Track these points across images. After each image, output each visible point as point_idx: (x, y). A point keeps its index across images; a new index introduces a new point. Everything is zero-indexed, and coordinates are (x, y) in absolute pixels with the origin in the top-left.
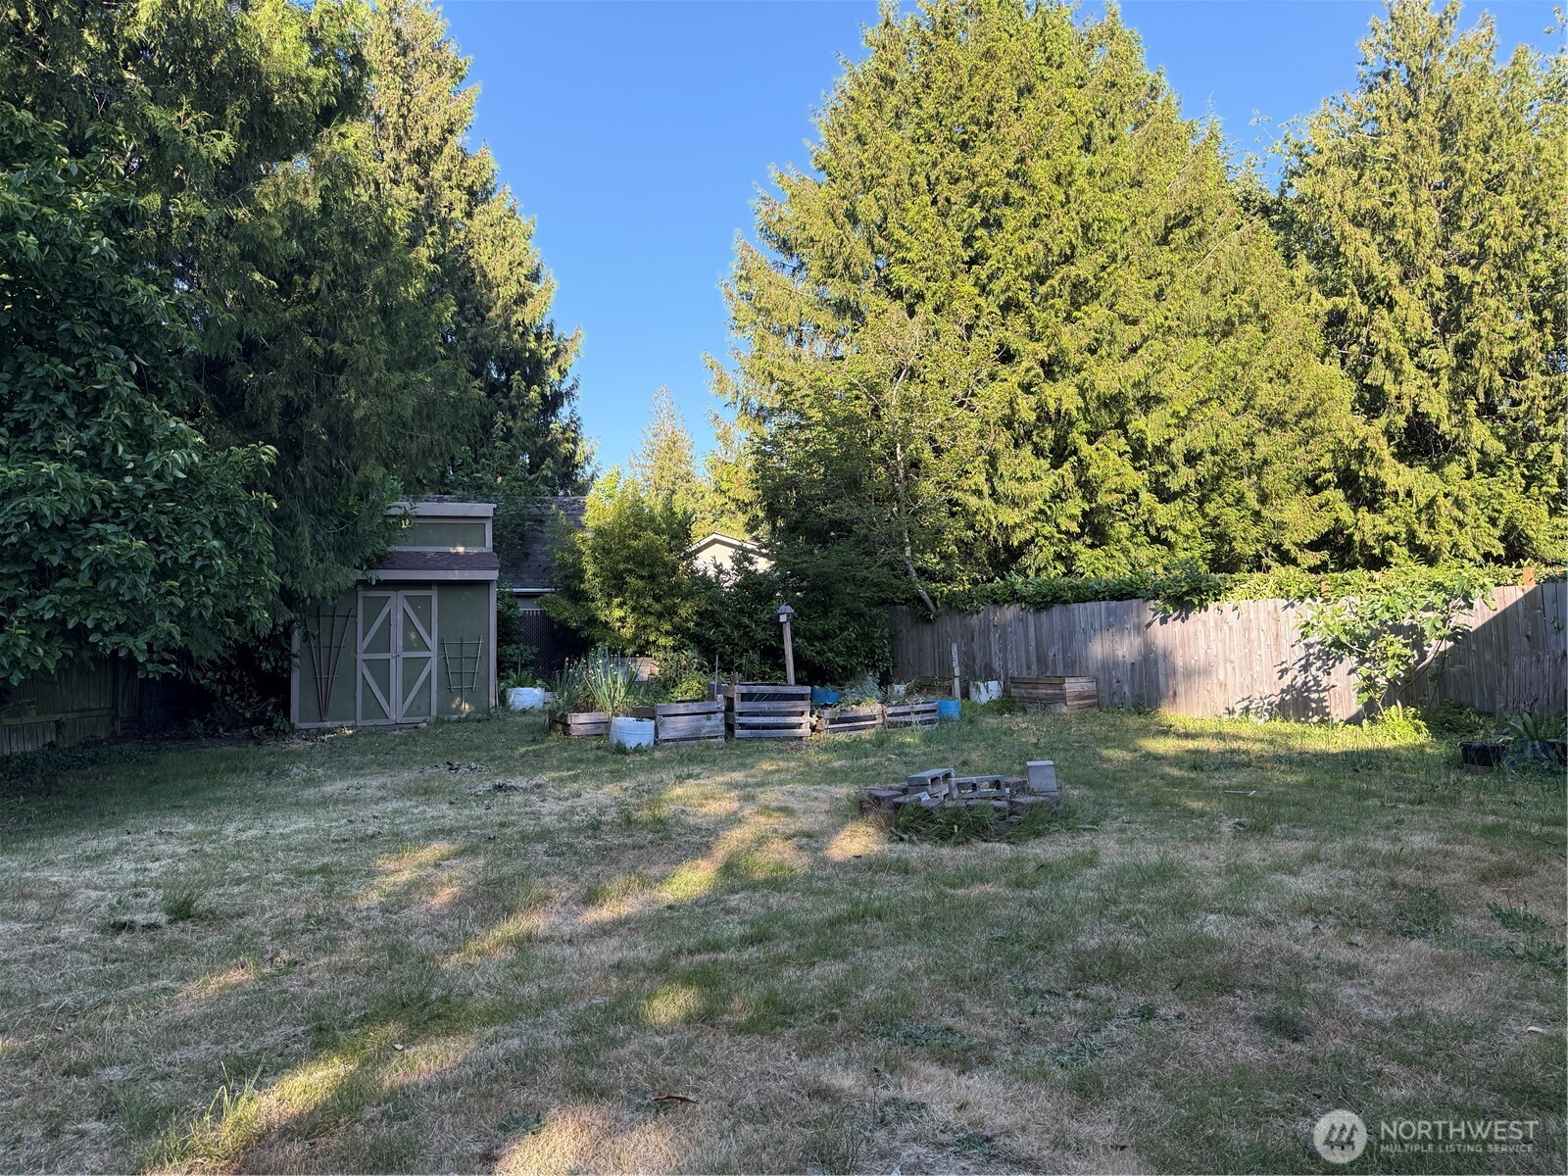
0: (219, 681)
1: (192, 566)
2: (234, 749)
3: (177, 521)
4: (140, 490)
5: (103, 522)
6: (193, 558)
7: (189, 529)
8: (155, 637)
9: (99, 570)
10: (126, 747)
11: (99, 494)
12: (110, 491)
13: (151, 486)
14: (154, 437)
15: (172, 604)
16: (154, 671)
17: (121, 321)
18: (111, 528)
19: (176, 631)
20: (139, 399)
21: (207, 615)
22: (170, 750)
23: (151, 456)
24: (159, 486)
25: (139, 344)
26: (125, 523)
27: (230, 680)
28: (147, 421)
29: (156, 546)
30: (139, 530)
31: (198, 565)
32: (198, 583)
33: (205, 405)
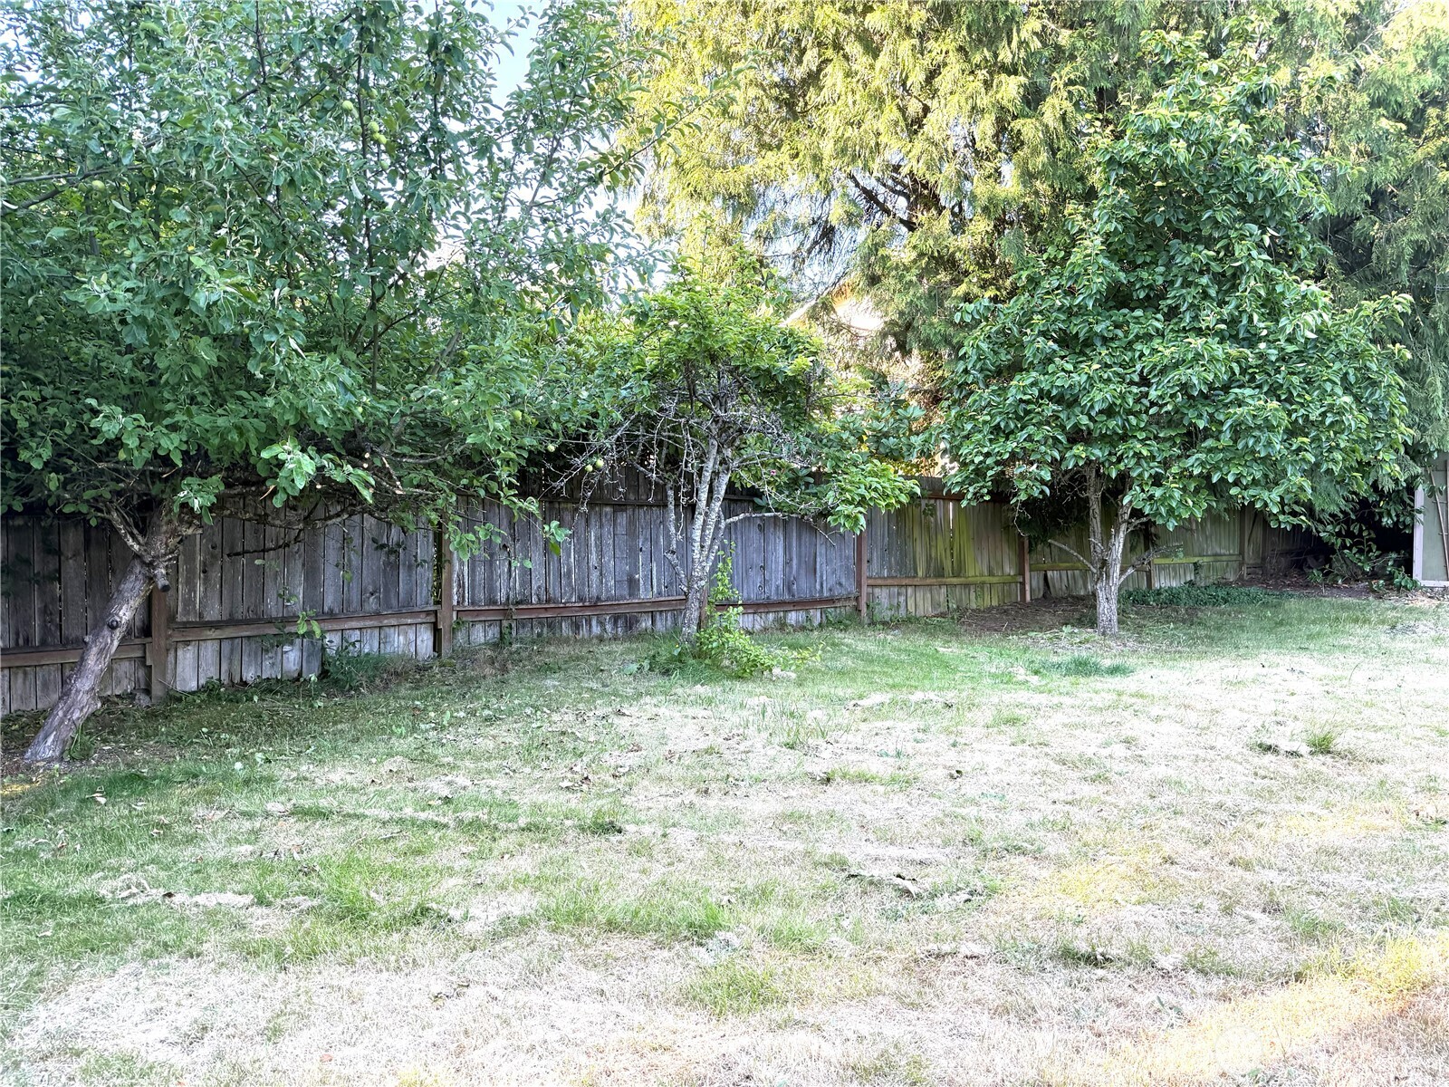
0: (1339, 534)
1: (1322, 422)
2: (1355, 601)
3: (1308, 381)
4: (1273, 354)
5: (1240, 387)
6: (1324, 415)
7: (1319, 387)
8: (1288, 491)
9: (1238, 431)
10: (1253, 590)
11: (1238, 362)
12: (1246, 359)
13: (1283, 349)
14: (1285, 303)
15: (1304, 460)
16: (1286, 521)
17: (1256, 199)
18: (1248, 392)
19: (1307, 485)
20: (1272, 269)
21: (1336, 470)
22: (1292, 596)
23: (1283, 321)
24: (1290, 348)
25: (1272, 217)
26: (1260, 387)
27: (1350, 534)
28: (1279, 289)
29: (1288, 406)
30: (1273, 392)
31: (1328, 421)
32: (1328, 439)
33: (1331, 266)
